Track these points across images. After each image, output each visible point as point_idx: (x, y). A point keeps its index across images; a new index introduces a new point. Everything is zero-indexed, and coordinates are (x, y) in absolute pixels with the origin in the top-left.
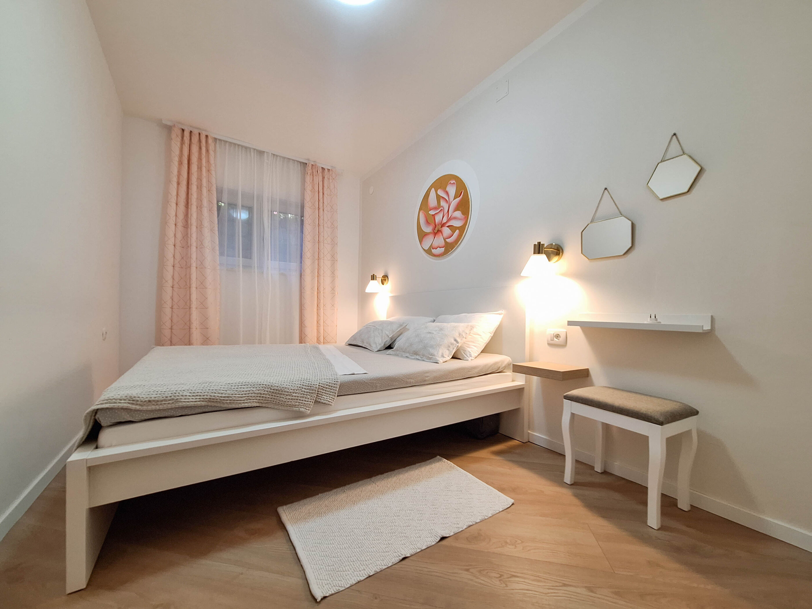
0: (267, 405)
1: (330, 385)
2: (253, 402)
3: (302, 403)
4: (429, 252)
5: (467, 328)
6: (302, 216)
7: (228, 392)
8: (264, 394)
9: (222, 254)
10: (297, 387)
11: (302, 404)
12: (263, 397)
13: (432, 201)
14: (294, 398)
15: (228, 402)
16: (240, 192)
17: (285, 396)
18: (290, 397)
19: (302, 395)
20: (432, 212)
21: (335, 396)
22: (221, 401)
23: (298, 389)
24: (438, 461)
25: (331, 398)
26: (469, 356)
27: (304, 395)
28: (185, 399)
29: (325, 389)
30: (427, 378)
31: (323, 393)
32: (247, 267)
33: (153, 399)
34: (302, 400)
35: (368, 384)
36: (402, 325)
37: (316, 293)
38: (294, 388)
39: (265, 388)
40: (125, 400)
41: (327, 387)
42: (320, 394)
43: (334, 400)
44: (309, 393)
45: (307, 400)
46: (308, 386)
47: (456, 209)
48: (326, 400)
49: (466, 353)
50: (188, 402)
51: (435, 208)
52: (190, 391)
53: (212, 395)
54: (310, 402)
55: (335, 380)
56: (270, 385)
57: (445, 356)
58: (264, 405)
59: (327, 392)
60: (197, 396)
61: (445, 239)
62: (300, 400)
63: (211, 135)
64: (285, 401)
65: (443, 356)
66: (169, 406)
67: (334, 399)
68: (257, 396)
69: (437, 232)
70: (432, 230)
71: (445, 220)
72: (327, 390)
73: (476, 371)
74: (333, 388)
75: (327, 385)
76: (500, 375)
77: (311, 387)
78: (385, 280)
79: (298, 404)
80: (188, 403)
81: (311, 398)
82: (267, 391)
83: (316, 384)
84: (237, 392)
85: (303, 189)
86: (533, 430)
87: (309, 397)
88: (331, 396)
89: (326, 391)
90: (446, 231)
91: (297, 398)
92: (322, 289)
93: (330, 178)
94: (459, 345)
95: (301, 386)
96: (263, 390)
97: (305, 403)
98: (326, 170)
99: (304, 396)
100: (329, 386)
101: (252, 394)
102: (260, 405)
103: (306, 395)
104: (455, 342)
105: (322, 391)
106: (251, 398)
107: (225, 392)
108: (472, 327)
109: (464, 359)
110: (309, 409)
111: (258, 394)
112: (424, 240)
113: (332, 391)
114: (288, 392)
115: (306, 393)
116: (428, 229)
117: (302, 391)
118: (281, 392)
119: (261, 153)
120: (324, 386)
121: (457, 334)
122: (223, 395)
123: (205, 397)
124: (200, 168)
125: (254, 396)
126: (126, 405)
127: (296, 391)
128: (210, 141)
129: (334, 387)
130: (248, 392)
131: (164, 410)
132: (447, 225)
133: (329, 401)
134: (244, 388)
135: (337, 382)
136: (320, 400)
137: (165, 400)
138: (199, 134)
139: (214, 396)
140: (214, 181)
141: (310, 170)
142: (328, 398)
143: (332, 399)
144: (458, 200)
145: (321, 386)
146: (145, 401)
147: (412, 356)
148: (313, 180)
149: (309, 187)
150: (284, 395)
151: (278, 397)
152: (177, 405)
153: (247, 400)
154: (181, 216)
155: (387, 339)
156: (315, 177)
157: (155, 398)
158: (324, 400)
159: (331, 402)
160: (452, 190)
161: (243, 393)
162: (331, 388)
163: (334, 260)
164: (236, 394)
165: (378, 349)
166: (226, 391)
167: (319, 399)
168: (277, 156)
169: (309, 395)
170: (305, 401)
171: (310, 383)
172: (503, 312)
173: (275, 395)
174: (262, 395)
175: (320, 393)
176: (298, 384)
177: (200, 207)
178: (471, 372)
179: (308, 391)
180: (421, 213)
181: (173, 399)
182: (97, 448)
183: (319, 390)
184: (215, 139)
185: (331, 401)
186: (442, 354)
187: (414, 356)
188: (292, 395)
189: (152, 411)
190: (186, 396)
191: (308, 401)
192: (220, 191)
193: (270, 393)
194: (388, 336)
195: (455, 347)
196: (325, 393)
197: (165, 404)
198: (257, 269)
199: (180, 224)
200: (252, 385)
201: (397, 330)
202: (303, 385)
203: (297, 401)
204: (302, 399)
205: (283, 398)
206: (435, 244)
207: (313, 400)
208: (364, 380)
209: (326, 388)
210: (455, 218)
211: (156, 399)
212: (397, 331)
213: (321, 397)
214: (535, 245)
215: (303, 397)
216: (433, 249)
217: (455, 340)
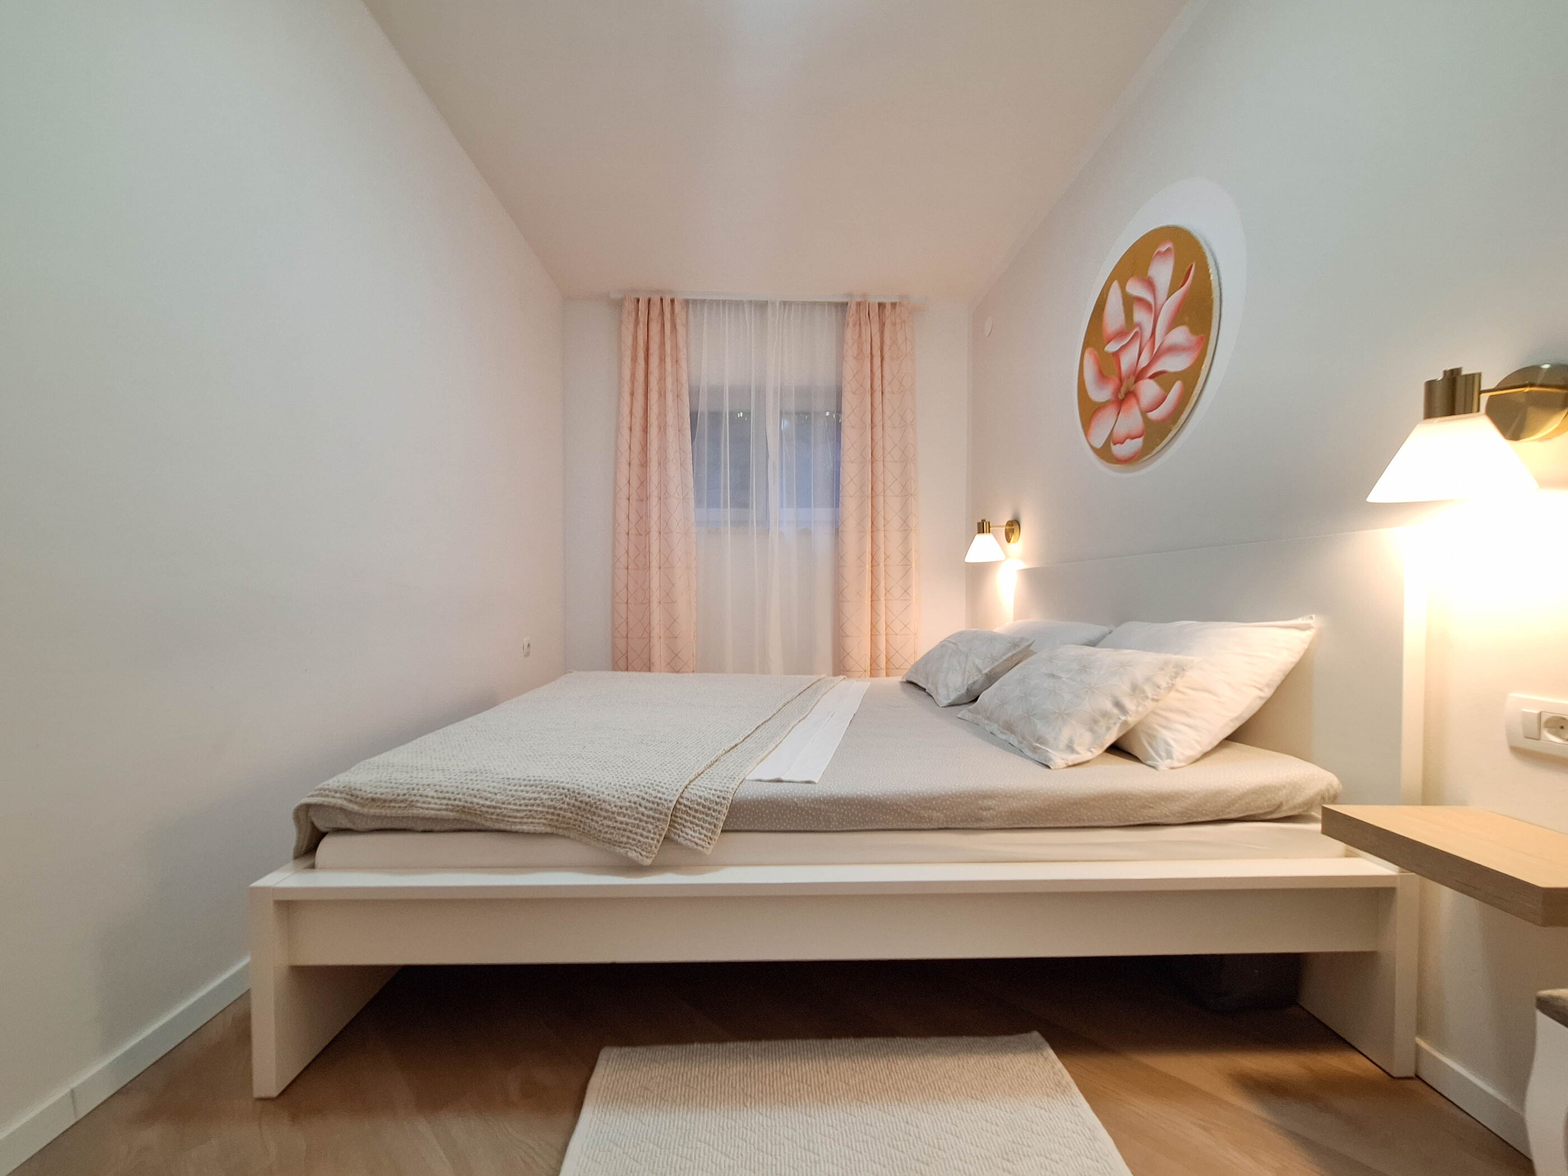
0: (566, 833)
1: (707, 804)
2: (539, 823)
3: (634, 840)
4: (1105, 453)
5: (1162, 669)
6: (839, 411)
7: (498, 797)
8: (561, 809)
9: (699, 502)
10: (630, 802)
11: (634, 842)
12: (559, 815)
13: (1114, 316)
14: (619, 826)
15: (494, 817)
16: (727, 388)
17: (602, 819)
18: (610, 823)
19: (637, 822)
20: (1112, 347)
21: (713, 832)
22: (482, 814)
23: (630, 807)
24: (1030, 1050)
25: (702, 837)
26: (1163, 754)
27: (641, 820)
28: (424, 803)
29: (692, 813)
30: (984, 813)
31: (686, 821)
32: (741, 523)
33: (378, 795)
34: (636, 834)
35: (807, 812)
36: (1018, 646)
37: (868, 567)
38: (623, 804)
39: (566, 796)
40: (341, 792)
41: (697, 807)
42: (680, 824)
43: (713, 842)
44: (653, 818)
45: (645, 833)
46: (653, 803)
47: (1174, 323)
48: (690, 840)
49: (1154, 743)
50: (427, 809)
51: (1120, 334)
52: (438, 788)
53: (469, 799)
54: (653, 839)
55: (720, 794)
56: (577, 791)
57: (1078, 748)
58: (560, 832)
59: (696, 821)
60: (444, 798)
61: (1144, 413)
62: (631, 831)
63: (679, 298)
64: (600, 831)
65: (1071, 748)
66: (399, 812)
67: (711, 838)
68: (548, 813)
69: (1124, 397)
70: (1113, 393)
71: (1144, 361)
72: (697, 815)
73: (1176, 807)
74: (711, 812)
75: (698, 804)
76: (1282, 829)
77: (658, 805)
78: (1013, 531)
79: (625, 840)
80: (426, 812)
81: (656, 830)
82: (568, 804)
83: (672, 798)
84: (512, 799)
85: (840, 358)
86: (1441, 1044)
87: (650, 827)
88: (704, 832)
89: (694, 817)
90: (1148, 389)
91: (624, 826)
92: (881, 557)
93: (898, 321)
94: (1132, 720)
95: (639, 800)
96: (561, 801)
97: (639, 841)
98: (888, 307)
99: (640, 823)
100: (704, 806)
101: (538, 805)
102: (554, 830)
103: (647, 822)
104: (1115, 711)
105: (685, 816)
106: (535, 815)
107: (493, 796)
108: (1180, 670)
109: (1149, 762)
110: (650, 855)
111: (549, 807)
112: (1093, 424)
113: (708, 819)
114: (607, 811)
115: (645, 818)
116: (1100, 394)
117: (638, 813)
118: (595, 810)
119: (762, 306)
120: (691, 806)
121: (1126, 687)
122: (488, 803)
123: (457, 802)
124: (662, 359)
125: (542, 812)
126: (340, 802)
127: (625, 811)
128: (678, 307)
129: (715, 811)
130: (532, 801)
131: (396, 818)
132: (1151, 373)
133: (697, 844)
134: (527, 792)
135: (724, 798)
136: (677, 837)
137: (395, 801)
138: (662, 300)
139: (472, 803)
140: (684, 378)
141: (853, 315)
142: (697, 835)
143: (705, 839)
144: (1179, 294)
145: (685, 806)
146: (367, 799)
147: (1002, 733)
148: (860, 336)
149: (851, 350)
150: (599, 816)
151: (588, 818)
152: (410, 811)
153: (528, 818)
154: (636, 448)
155: (976, 678)
156: (863, 328)
157: (382, 794)
158: (686, 839)
159: (703, 847)
160: (1162, 272)
161: (522, 802)
162: (709, 812)
163: (906, 494)
164: (509, 804)
165: (949, 701)
166: (496, 794)
167: (675, 834)
168: (791, 303)
169: (652, 824)
170: (642, 835)
171: (660, 795)
172: (1314, 621)
173: (583, 813)
174: (558, 812)
175: (680, 821)
176: (633, 795)
177: (663, 428)
178: (1152, 811)
179: (651, 813)
180: (1087, 355)
181: (406, 800)
182: (313, 867)
183: (679, 814)
184: (687, 302)
185: (703, 843)
186: (1071, 741)
187: (1005, 734)
188: (615, 818)
189: (375, 817)
190: (427, 797)
191: (647, 837)
192: (694, 394)
193: (573, 809)
194: (980, 672)
195: (1115, 724)
196: (691, 823)
197: (394, 807)
198: (757, 525)
199: (636, 462)
200: (545, 786)
201: (1004, 655)
202: (643, 799)
203: (624, 833)
204: (634, 830)
205: (597, 822)
206: (1121, 430)
207: (660, 835)
208: (796, 799)
209: (696, 811)
210: (1173, 349)
211: (383, 796)
212: (1005, 658)
213: (682, 832)
214: (1430, 385)
215: (638, 827)
216: (1115, 444)
217: (1118, 705)
